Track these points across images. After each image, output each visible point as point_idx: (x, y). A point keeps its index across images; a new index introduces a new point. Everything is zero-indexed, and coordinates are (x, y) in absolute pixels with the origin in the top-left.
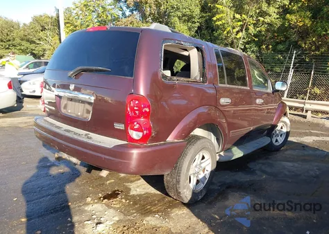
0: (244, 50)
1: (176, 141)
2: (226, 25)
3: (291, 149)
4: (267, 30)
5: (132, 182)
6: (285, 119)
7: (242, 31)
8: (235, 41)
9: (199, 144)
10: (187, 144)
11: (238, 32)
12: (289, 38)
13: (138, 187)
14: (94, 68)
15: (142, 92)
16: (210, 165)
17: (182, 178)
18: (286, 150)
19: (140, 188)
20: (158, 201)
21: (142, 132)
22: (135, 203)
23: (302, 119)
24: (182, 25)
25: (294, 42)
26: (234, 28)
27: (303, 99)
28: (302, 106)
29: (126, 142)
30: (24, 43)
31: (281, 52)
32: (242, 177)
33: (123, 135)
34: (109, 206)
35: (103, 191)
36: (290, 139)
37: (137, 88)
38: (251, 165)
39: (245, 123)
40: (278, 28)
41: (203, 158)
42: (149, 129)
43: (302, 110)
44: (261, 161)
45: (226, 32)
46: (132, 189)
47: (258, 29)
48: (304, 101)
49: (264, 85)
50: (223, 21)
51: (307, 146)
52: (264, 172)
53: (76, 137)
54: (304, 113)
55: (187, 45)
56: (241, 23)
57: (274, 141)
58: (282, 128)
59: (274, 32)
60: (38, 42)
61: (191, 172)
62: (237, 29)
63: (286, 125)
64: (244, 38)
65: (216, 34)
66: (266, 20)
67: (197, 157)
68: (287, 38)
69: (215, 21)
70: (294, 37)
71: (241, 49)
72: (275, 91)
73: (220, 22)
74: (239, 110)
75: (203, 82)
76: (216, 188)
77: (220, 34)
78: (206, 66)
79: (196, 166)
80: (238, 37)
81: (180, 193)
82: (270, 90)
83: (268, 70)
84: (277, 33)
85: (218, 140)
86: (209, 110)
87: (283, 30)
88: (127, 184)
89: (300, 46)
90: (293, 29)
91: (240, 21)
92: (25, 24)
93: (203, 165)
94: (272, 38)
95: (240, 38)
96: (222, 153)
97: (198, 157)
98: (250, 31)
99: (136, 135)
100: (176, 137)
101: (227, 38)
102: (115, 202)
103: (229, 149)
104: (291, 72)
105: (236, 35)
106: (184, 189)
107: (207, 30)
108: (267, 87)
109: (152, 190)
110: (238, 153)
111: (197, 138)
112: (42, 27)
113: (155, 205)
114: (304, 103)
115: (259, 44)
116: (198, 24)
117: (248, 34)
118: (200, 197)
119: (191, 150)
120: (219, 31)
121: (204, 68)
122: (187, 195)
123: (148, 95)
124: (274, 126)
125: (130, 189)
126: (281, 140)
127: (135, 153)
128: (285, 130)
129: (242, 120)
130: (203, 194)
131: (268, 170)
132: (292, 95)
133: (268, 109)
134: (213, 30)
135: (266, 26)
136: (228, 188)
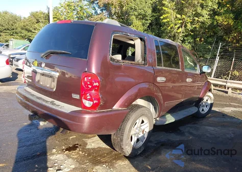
0: (183, 41)
1: (120, 109)
2: (170, 23)
3: (215, 117)
4: (201, 27)
5: (89, 138)
6: (209, 94)
7: (182, 27)
8: (176, 34)
9: (139, 111)
10: (130, 112)
11: (179, 28)
12: (216, 33)
13: (93, 142)
14: (59, 51)
15: (94, 71)
16: (148, 128)
17: (125, 137)
18: (210, 117)
19: (95, 143)
20: (107, 154)
21: (93, 101)
22: (89, 155)
23: (224, 94)
24: (137, 21)
25: (220, 36)
26: (176, 25)
27: (226, 79)
28: (225, 84)
29: (81, 109)
30: (23, 31)
31: (211, 44)
32: (174, 137)
33: (78, 103)
34: (69, 156)
35: (66, 144)
36: (213, 109)
37: (90, 68)
38: (181, 128)
39: (180, 96)
40: (209, 26)
41: (143, 122)
42: (99, 100)
43: (225, 87)
44: (189, 125)
45: (169, 28)
46: (88, 144)
47: (194, 26)
48: (226, 80)
49: (194, 68)
50: (168, 20)
51: (226, 115)
52: (191, 134)
53: (44, 103)
54: (226, 90)
55: (132, 36)
56: (181, 21)
57: (201, 110)
58: (207, 101)
59: (206, 28)
60: (33, 31)
61: (132, 132)
62: (178, 26)
63: (211, 98)
64: (183, 32)
65: (162, 29)
66: (200, 20)
67: (137, 121)
68: (215, 33)
69: (162, 19)
70: (221, 33)
71: (181, 40)
72: (202, 73)
73: (166, 20)
74: (177, 86)
75: (144, 64)
76: (153, 145)
77: (165, 29)
78: (147, 53)
79: (137, 128)
80: (179, 31)
81: (123, 149)
82: (198, 72)
83: (201, 56)
84: (208, 29)
85: (155, 108)
86: (150, 86)
87: (212, 27)
88: (85, 140)
89: (225, 40)
90: (220, 27)
91: (180, 20)
92: (25, 18)
93: (142, 128)
94: (204, 33)
95: (180, 32)
96: (158, 119)
97: (139, 121)
98: (188, 28)
99: (88, 104)
100: (121, 106)
101: (170, 32)
102: (74, 154)
103: (163, 116)
104: (217, 59)
105: (178, 30)
106: (126, 146)
107: (156, 26)
108: (195, 70)
109: (103, 145)
110: (170, 119)
111: (138, 107)
112: (37, 20)
113: (104, 157)
114: (226, 82)
115: (194, 37)
116: (149, 21)
117: (186, 30)
118: (139, 152)
119: (133, 116)
120: (165, 27)
121: (145, 54)
122: (128, 150)
123: (98, 73)
124: (201, 99)
125: (87, 144)
126: (206, 109)
127: (87, 117)
128: (209, 102)
129: (178, 93)
130: (142, 150)
131: (195, 132)
132: (218, 76)
133: (198, 86)
134: (161, 26)
135: (200, 24)
136: (162, 145)
